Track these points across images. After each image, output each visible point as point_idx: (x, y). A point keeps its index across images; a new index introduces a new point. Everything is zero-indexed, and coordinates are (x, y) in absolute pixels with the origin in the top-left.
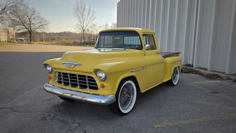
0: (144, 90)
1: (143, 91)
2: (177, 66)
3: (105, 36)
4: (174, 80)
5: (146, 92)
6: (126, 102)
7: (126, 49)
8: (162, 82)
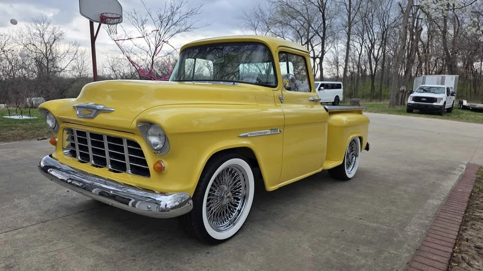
0: (275, 185)
1: (271, 188)
2: (357, 137)
3: (197, 59)
4: (349, 166)
5: (281, 189)
6: (223, 212)
7: (236, 83)
8: (320, 170)
